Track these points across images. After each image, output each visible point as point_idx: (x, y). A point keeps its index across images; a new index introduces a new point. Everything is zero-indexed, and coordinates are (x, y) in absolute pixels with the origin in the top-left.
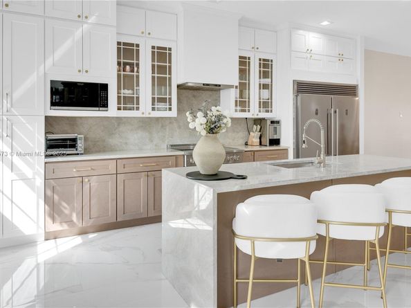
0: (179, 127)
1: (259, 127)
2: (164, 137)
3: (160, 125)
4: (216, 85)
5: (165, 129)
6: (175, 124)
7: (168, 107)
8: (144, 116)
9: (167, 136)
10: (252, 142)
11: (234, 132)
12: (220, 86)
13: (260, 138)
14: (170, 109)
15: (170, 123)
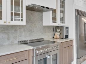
0: (25, 31)
1: (59, 30)
2: (16, 36)
3: (14, 30)
4: (47, 8)
5: (17, 32)
6: (22, 29)
7: (21, 19)
8: (5, 24)
9: (18, 36)
10: (57, 37)
11: (49, 32)
12: (48, 8)
13: (60, 35)
14: (22, 20)
15: (19, 28)
